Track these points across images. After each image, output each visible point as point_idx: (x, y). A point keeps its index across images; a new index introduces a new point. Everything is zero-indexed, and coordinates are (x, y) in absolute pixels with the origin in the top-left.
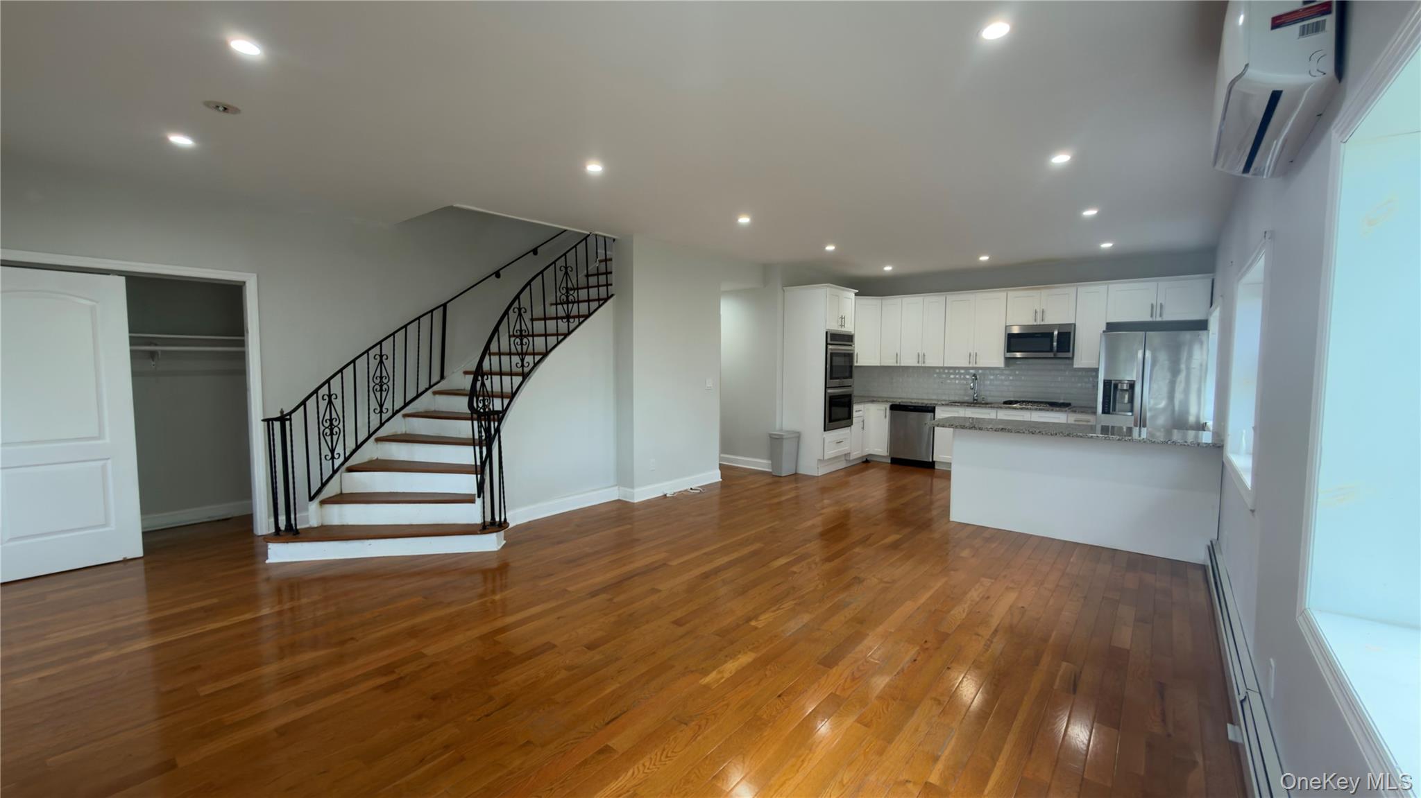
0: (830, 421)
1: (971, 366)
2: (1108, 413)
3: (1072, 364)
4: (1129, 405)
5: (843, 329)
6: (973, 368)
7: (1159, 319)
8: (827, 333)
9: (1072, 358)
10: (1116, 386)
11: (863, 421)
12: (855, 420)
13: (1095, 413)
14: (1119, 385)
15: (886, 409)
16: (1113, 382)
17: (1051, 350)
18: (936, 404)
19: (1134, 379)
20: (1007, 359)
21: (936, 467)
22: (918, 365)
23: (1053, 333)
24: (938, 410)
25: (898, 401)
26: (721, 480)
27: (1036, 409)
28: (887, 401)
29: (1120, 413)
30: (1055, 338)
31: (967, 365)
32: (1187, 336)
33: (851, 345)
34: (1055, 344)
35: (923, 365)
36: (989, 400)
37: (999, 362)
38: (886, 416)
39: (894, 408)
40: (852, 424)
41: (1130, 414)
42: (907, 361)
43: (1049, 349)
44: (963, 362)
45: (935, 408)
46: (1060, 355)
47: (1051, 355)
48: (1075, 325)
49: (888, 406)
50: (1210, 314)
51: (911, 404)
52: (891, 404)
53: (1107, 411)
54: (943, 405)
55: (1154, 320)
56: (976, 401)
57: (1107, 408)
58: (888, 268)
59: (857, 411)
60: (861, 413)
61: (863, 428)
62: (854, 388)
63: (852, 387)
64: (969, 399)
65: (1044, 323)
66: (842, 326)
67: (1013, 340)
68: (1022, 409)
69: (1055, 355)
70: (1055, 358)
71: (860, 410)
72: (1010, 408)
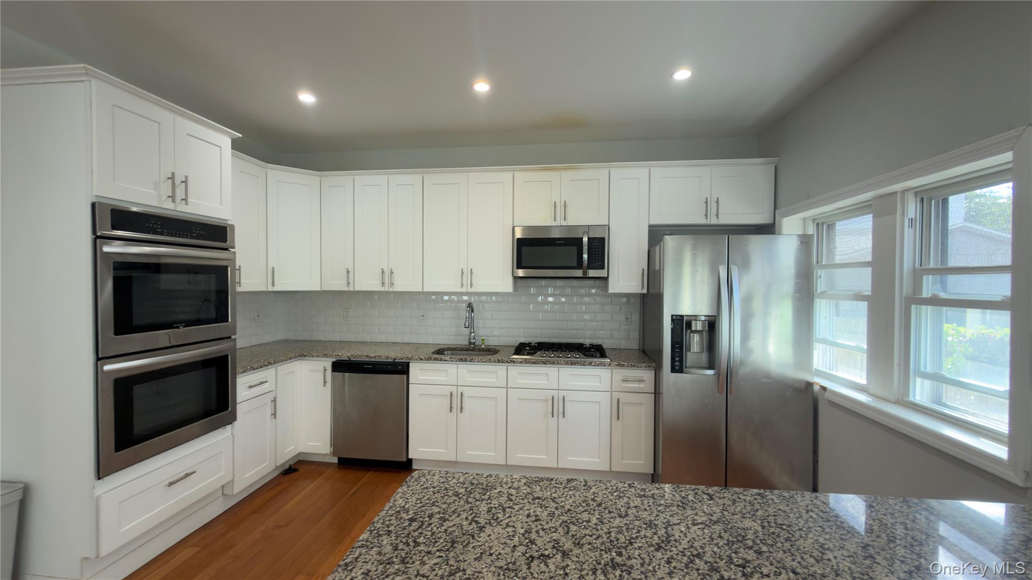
0: (119, 445)
1: (464, 290)
2: (681, 371)
3: (607, 287)
4: (708, 356)
5: (182, 207)
6: (467, 294)
7: (714, 221)
8: (93, 205)
9: (607, 278)
10: (689, 325)
11: (274, 401)
12: (241, 409)
14: (693, 322)
15: (325, 370)
16: (685, 318)
17: (579, 265)
18: (411, 358)
19: (716, 314)
20: (516, 278)
21: (414, 467)
22: (382, 289)
23: (582, 238)
24: (414, 368)
25: (346, 355)
27: (567, 363)
28: (326, 355)
29: (697, 370)
30: (585, 248)
31: (459, 290)
33: (227, 249)
34: (585, 256)
35: (391, 290)
36: (492, 342)
37: (505, 285)
38: (325, 382)
39: (339, 366)
40: (235, 419)
41: (710, 372)
42: (367, 282)
43: (577, 264)
44: (452, 285)
45: (407, 365)
46: (592, 273)
47: (579, 273)
48: (608, 228)
49: (328, 363)
51: (367, 359)
52: (334, 360)
53: (677, 368)
54: (421, 359)
55: (709, 223)
56: (472, 346)
57: (677, 363)
58: (307, 98)
59: (251, 387)
60: (266, 385)
61: (274, 415)
62: (235, 340)
63: (230, 337)
64: (463, 342)
65: (567, 223)
66: (178, 199)
67: (524, 249)
68: (545, 364)
69: (585, 273)
70: (585, 278)
71: (258, 382)
72: (528, 363)
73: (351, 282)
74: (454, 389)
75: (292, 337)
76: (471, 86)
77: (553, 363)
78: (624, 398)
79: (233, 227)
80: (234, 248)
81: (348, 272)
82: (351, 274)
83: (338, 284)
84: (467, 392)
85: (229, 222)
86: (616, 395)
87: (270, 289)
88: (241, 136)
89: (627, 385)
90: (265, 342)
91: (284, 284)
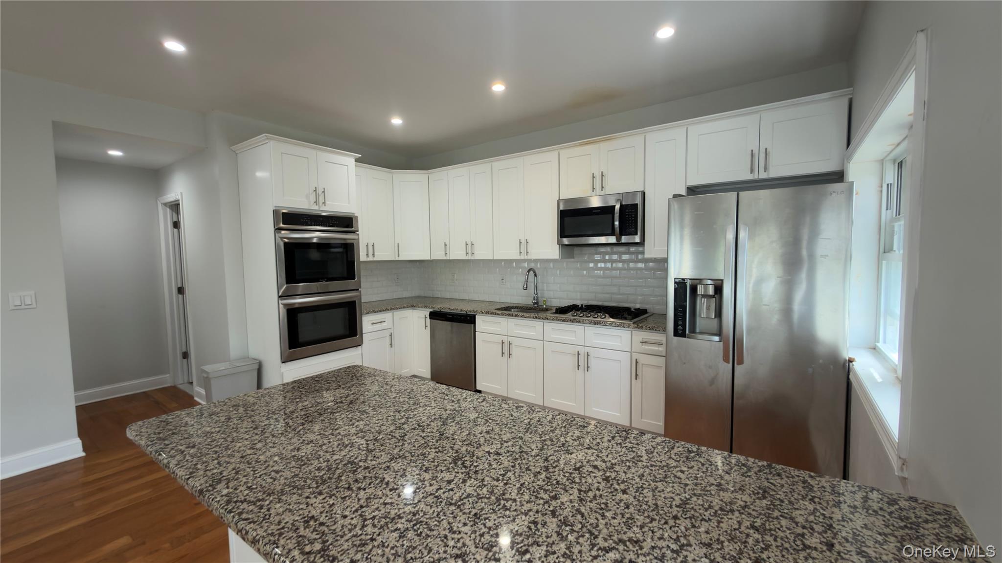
0: (291, 346)
1: (522, 257)
2: (683, 335)
3: (643, 253)
4: (716, 321)
5: (323, 208)
6: (524, 261)
7: (763, 175)
8: (275, 213)
9: (642, 243)
10: (694, 289)
11: (391, 335)
12: (365, 337)
13: (665, 330)
14: (699, 287)
15: (426, 317)
16: (689, 282)
17: (612, 232)
18: (476, 312)
19: (722, 278)
20: (562, 246)
22: (467, 258)
23: (615, 206)
24: (479, 319)
25: (437, 307)
26: (83, 454)
27: (590, 323)
28: (426, 307)
29: (701, 337)
30: (617, 216)
31: (519, 257)
32: (810, 193)
33: (354, 232)
34: (617, 223)
35: (472, 258)
37: (553, 251)
38: (426, 326)
39: (434, 315)
40: (362, 343)
41: (717, 338)
42: (457, 254)
43: (610, 231)
44: (510, 252)
45: (474, 316)
46: (625, 239)
47: (612, 239)
48: (644, 194)
49: (427, 312)
50: (846, 158)
51: (449, 311)
52: (431, 310)
53: (680, 332)
54: (482, 313)
55: (756, 177)
56: (536, 305)
57: (680, 327)
58: (397, 121)
59: (373, 324)
60: (384, 324)
61: (391, 344)
62: (360, 292)
63: (358, 290)
64: (529, 302)
65: (605, 192)
66: (321, 204)
67: (567, 220)
68: (573, 322)
69: (618, 239)
70: (619, 244)
71: (380, 321)
72: (558, 320)
73: (448, 252)
74: (505, 339)
75: (423, 294)
76: (490, 88)
77: (579, 322)
78: (643, 359)
79: (357, 217)
80: (358, 231)
81: (446, 245)
82: (448, 247)
83: (439, 255)
84: (515, 341)
85: (356, 215)
86: (635, 356)
87: (397, 259)
88: (360, 156)
89: (646, 347)
90: (404, 297)
91: (406, 256)
